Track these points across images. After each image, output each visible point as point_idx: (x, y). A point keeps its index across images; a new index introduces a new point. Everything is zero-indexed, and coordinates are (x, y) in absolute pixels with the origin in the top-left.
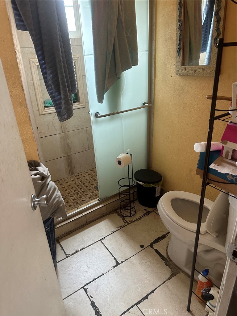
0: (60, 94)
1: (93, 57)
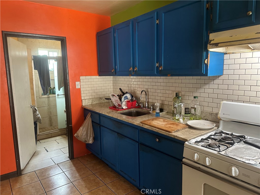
0: (45, 87)
1: (57, 77)
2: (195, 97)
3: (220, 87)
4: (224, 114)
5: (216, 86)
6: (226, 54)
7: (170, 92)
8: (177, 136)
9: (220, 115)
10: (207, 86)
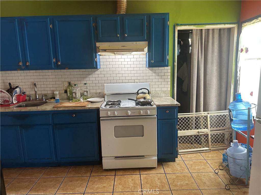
2: (85, 84)
3: (100, 76)
4: (107, 91)
5: (97, 76)
6: (101, 55)
7: (61, 83)
8: (92, 107)
9: (106, 92)
10: (91, 76)
